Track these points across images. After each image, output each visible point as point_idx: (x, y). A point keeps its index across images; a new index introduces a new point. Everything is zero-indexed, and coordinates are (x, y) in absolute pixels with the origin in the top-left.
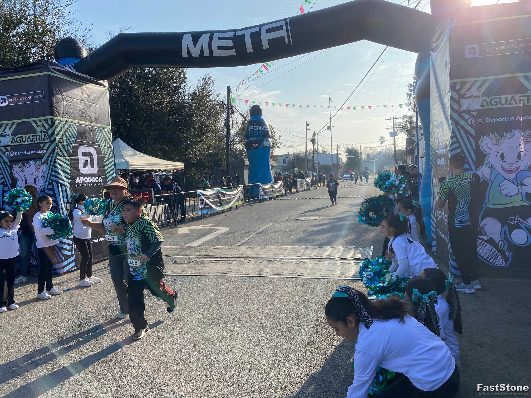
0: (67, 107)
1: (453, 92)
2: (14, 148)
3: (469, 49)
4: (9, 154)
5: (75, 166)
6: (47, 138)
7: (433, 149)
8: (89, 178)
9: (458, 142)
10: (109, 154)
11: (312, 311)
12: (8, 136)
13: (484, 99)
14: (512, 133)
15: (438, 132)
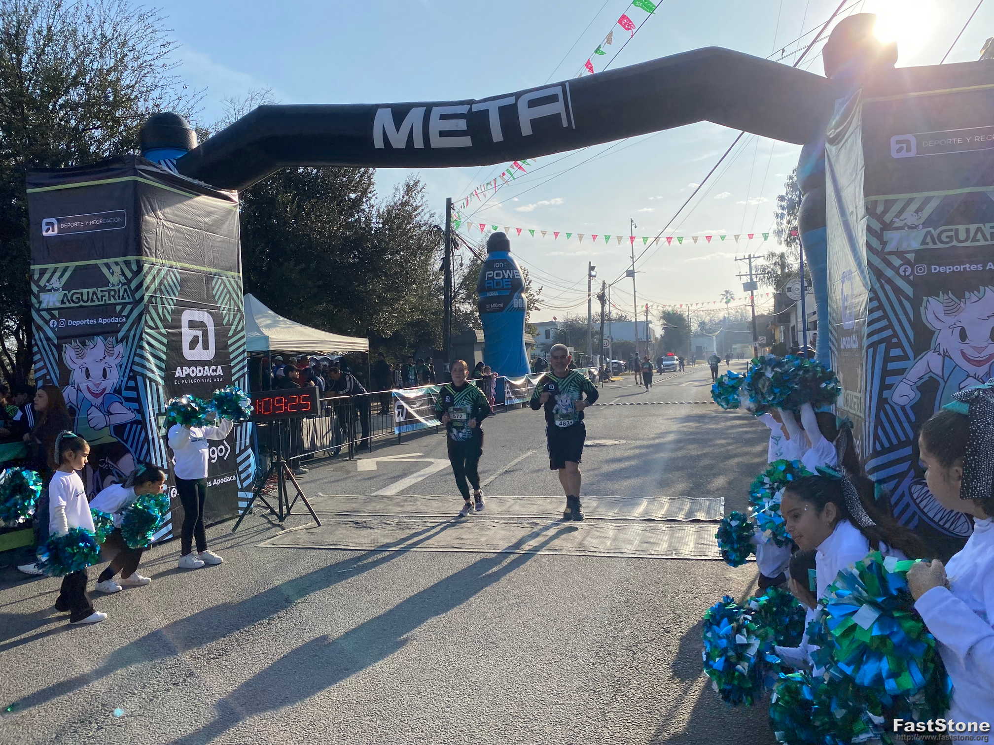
0: (165, 239)
1: (870, 218)
2: (66, 313)
3: (898, 142)
4: (56, 323)
5: (174, 345)
6: (128, 296)
7: (833, 318)
8: (199, 368)
9: (881, 307)
10: (238, 325)
11: (621, 619)
12: (55, 290)
13: (927, 232)
14: (979, 291)
15: (842, 290)
